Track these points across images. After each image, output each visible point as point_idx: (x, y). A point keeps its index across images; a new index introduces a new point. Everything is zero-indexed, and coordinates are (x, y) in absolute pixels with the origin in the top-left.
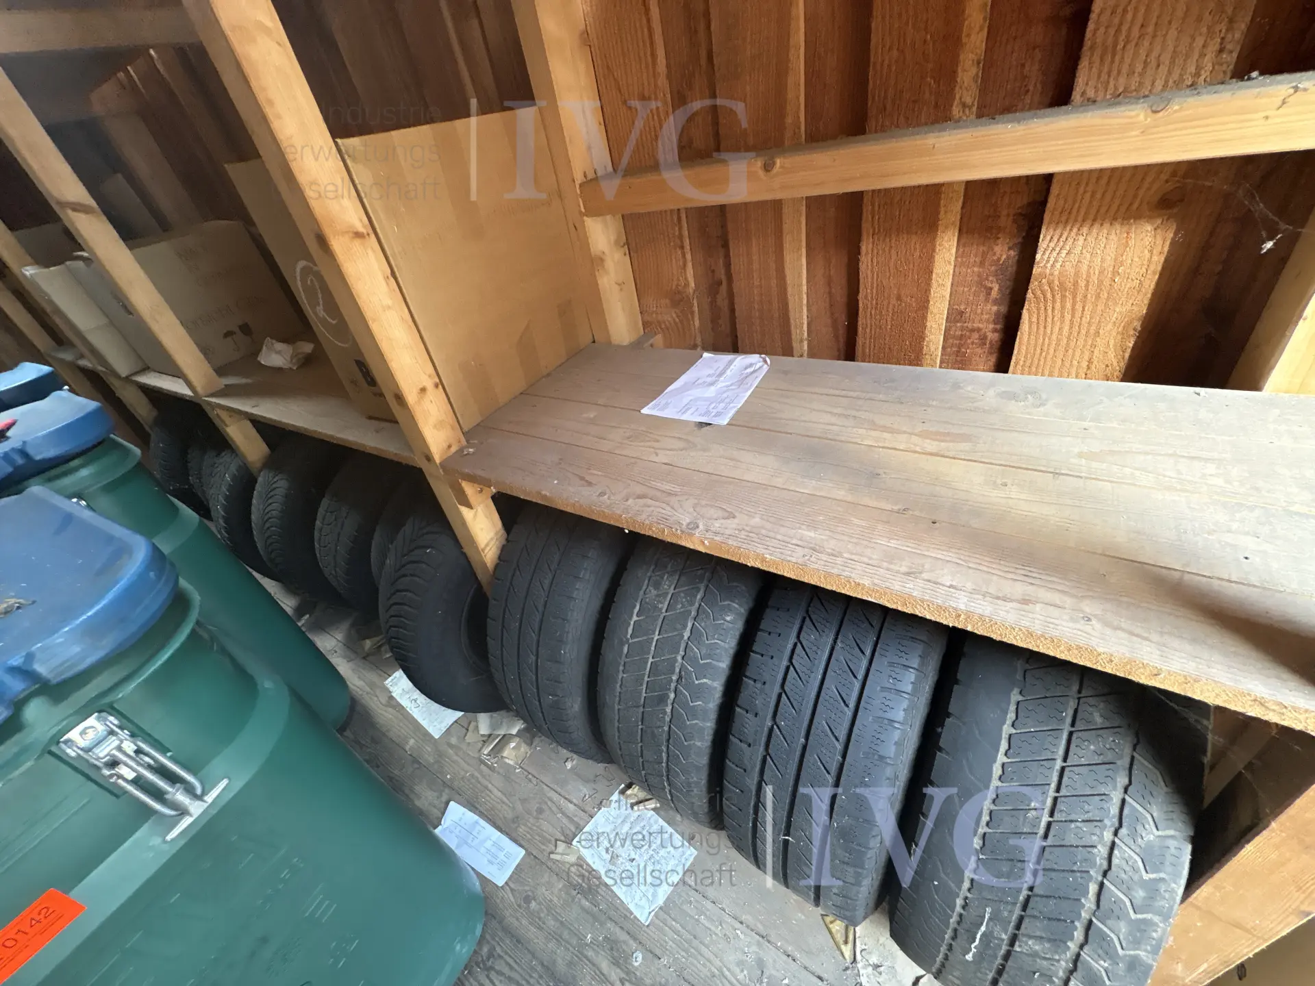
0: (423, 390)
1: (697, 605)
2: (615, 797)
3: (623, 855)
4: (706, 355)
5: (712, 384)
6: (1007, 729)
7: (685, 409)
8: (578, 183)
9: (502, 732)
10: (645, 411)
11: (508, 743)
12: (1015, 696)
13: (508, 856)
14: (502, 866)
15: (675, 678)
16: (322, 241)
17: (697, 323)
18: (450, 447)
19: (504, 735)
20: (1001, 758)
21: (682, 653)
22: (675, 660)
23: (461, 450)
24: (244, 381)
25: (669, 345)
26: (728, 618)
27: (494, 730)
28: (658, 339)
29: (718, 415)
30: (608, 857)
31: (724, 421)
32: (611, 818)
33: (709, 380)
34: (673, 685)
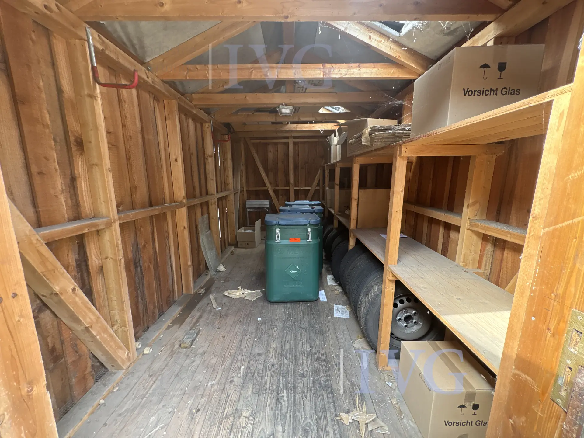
0: (354, 219)
2: (345, 306)
3: (339, 311)
10: (380, 235)
13: (325, 299)
19: (338, 290)
24: (341, 214)
32: (342, 307)
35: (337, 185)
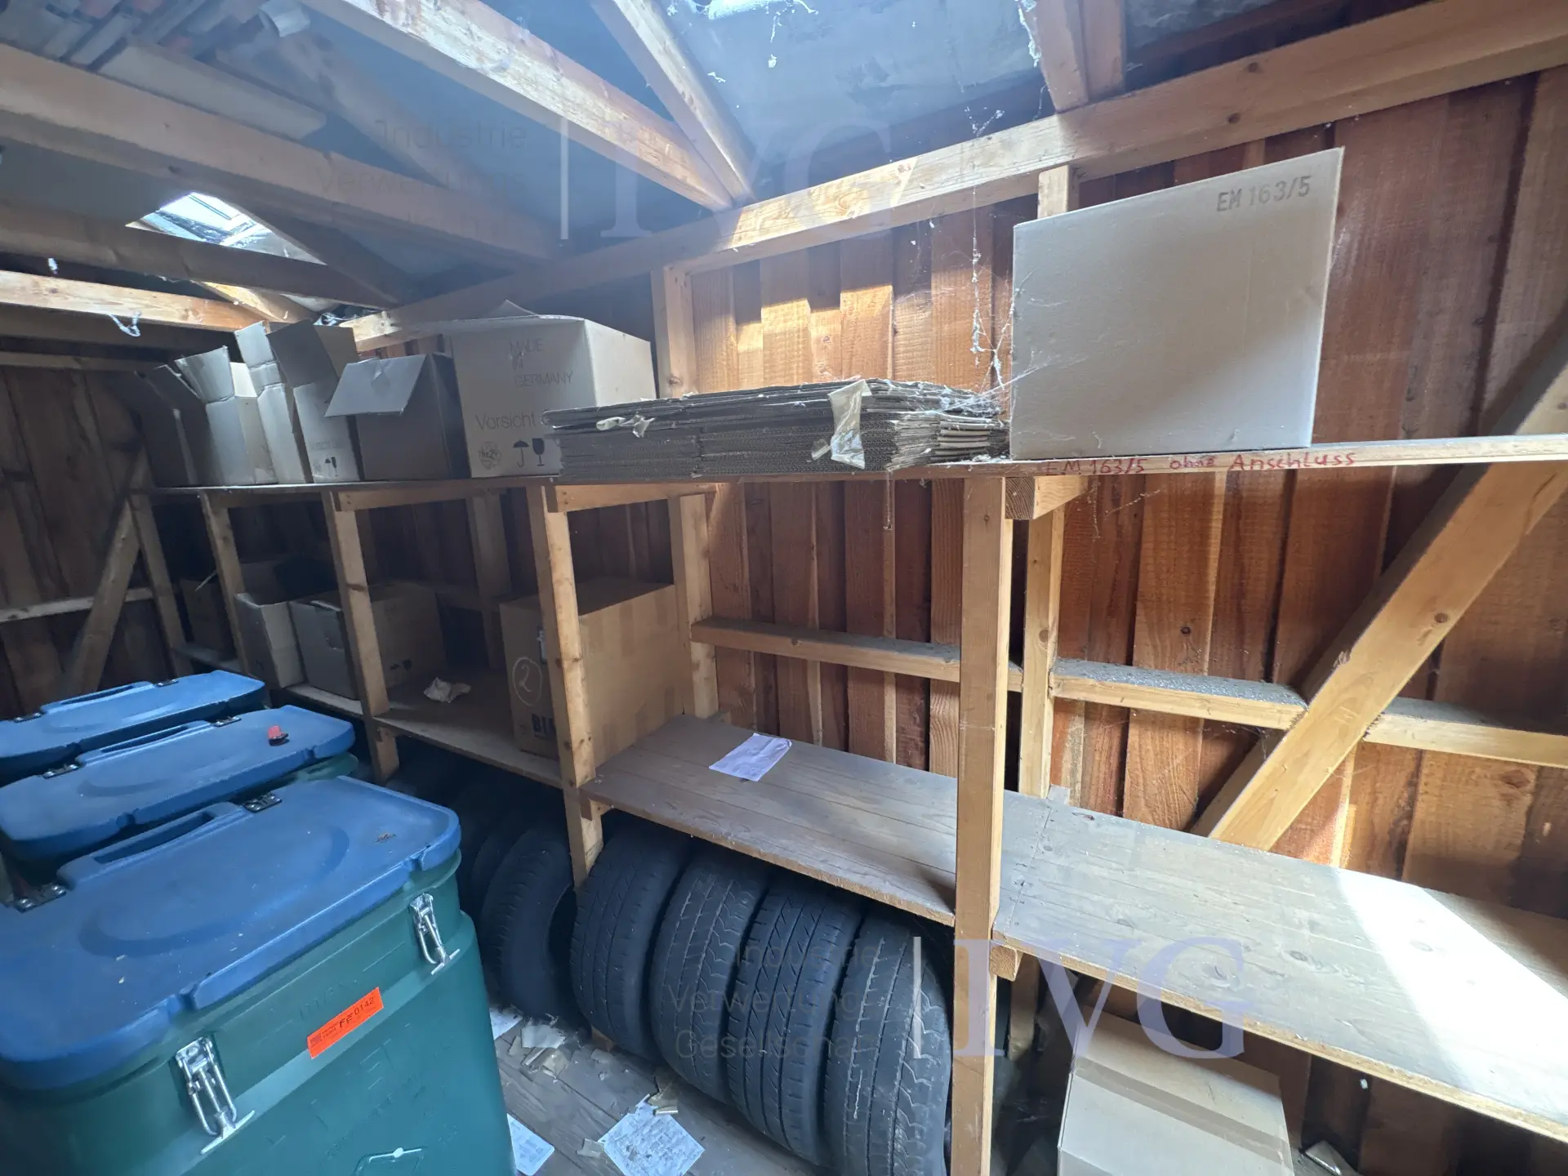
0: (582, 741)
1: (727, 893)
2: (641, 1104)
3: (641, 1153)
4: (755, 734)
5: (754, 755)
6: (876, 960)
7: (735, 770)
8: (690, 623)
9: (545, 1046)
10: (711, 767)
11: (549, 1055)
12: (882, 942)
13: (540, 1151)
14: (533, 1159)
15: (707, 942)
16: (559, 662)
17: (755, 708)
18: (586, 777)
19: (547, 1049)
20: (871, 975)
21: (714, 925)
22: (709, 930)
23: (593, 780)
24: (406, 707)
25: (735, 723)
26: (744, 902)
27: (538, 1044)
28: (728, 716)
29: (754, 775)
30: (628, 1154)
31: (757, 779)
32: (635, 1123)
33: (754, 752)
34: (705, 948)
35: (357, 588)
